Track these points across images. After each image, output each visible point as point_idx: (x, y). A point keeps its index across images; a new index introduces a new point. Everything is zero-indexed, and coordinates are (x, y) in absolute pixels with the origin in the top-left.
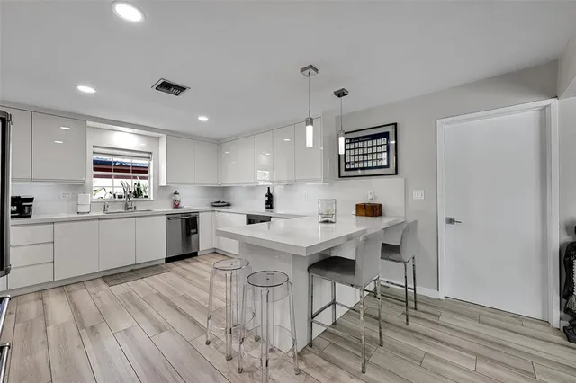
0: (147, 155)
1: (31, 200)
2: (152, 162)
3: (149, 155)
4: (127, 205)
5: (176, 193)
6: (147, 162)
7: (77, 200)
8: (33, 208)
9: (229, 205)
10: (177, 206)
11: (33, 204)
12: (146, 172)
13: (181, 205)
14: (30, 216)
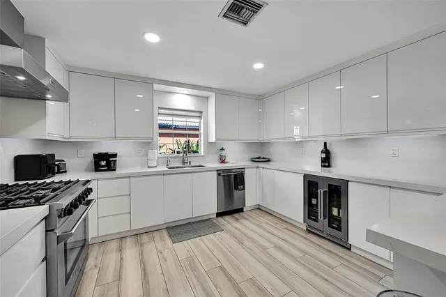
0: (198, 114)
1: (115, 156)
2: (202, 121)
3: (199, 114)
4: (183, 160)
5: (222, 149)
6: (198, 121)
7: (147, 155)
8: (117, 162)
9: (269, 161)
10: (223, 162)
11: (117, 159)
12: (198, 130)
13: (227, 160)
14: (115, 170)
